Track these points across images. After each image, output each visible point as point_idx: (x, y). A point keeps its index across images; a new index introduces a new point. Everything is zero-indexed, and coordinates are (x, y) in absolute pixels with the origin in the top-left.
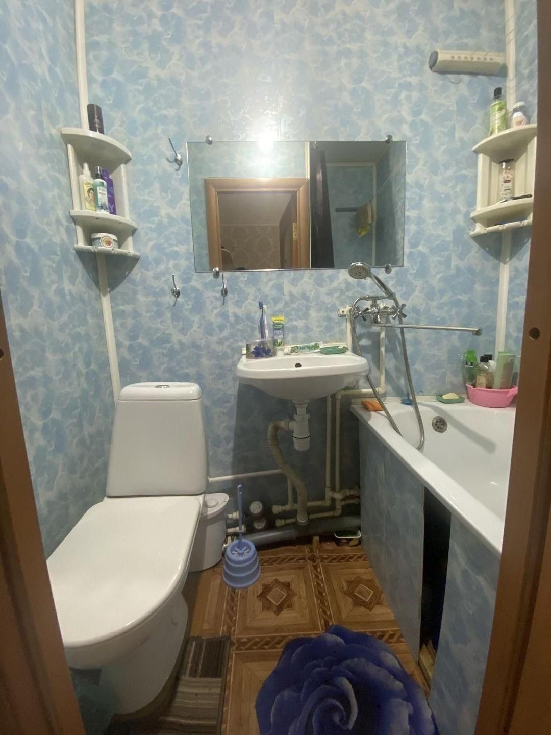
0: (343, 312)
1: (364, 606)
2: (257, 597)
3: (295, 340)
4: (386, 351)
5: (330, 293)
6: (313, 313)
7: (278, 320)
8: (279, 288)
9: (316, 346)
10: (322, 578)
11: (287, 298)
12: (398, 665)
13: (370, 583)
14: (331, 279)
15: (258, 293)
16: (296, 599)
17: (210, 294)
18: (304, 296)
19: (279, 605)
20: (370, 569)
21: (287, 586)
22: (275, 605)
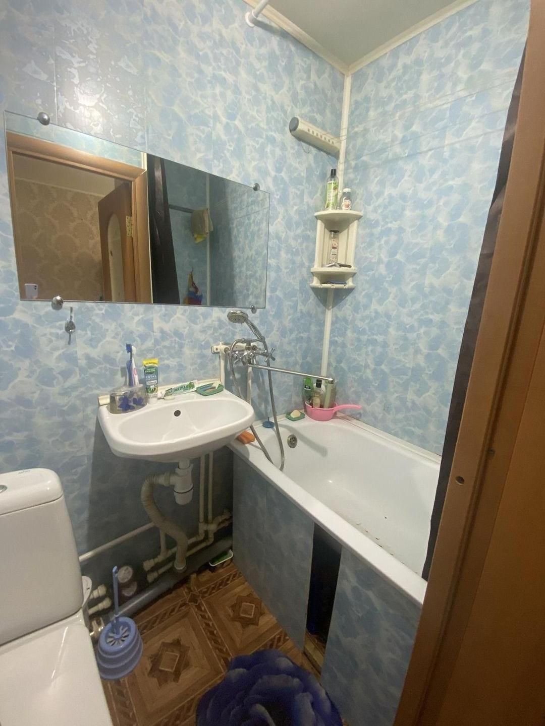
0: (217, 349)
1: (252, 624)
2: (148, 675)
3: (167, 381)
4: (252, 382)
5: (203, 331)
6: (187, 351)
7: (150, 363)
8: (148, 324)
9: (191, 386)
10: (209, 616)
11: (158, 335)
12: (291, 664)
13: (250, 598)
14: (206, 316)
15: (120, 330)
16: (190, 653)
17: (48, 330)
18: (177, 333)
19: (175, 671)
20: (246, 583)
21: (177, 643)
22: (171, 673)
